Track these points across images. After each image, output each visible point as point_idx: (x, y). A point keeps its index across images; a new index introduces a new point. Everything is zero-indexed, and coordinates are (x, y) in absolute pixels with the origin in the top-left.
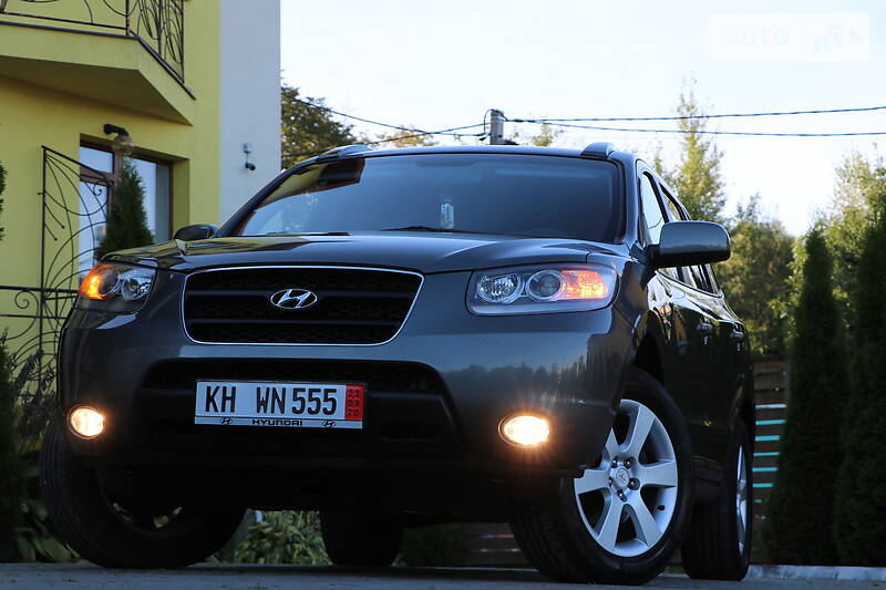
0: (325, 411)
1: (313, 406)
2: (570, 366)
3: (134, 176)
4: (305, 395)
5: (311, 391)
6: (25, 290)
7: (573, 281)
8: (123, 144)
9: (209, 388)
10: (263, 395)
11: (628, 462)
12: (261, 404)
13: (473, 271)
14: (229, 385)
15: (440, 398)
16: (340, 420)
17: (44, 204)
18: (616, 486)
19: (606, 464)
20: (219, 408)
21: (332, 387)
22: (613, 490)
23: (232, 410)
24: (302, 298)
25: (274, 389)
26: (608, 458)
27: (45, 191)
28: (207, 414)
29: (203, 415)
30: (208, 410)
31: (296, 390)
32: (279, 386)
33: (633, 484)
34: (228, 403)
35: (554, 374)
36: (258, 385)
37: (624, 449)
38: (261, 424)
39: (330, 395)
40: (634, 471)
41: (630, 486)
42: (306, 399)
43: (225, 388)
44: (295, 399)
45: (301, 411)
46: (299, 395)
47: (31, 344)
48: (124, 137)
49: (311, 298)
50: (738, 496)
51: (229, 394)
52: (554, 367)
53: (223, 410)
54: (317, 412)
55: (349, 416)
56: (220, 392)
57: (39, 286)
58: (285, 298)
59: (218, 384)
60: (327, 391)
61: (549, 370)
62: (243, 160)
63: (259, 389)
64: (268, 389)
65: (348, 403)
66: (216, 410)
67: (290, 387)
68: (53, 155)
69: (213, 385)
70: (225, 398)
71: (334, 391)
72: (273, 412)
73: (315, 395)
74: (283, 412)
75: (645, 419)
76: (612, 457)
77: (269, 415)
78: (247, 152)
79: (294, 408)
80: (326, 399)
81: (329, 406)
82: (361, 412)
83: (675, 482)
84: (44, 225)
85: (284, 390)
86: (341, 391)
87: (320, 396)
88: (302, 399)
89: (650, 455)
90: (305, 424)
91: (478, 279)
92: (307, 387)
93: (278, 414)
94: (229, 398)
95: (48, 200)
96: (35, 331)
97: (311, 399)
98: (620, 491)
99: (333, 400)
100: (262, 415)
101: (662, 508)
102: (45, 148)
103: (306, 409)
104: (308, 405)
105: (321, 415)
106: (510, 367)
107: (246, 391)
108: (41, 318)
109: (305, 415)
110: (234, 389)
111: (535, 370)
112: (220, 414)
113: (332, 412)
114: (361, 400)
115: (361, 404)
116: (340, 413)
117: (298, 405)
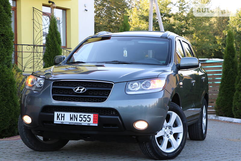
0: (88, 121)
1: (85, 119)
2: (154, 104)
3: (55, 18)
4: (83, 116)
5: (84, 115)
6: (29, 45)
7: (154, 83)
8: (53, 6)
9: (58, 114)
10: (72, 116)
11: (170, 127)
12: (71, 118)
13: (127, 82)
14: (63, 113)
15: (118, 117)
16: (92, 123)
17: (34, 22)
18: (166, 134)
19: (163, 129)
21: (90, 114)
22: (166, 135)
23: (64, 120)
24: (82, 90)
25: (74, 115)
26: (164, 127)
27: (34, 19)
29: (56, 121)
30: (57, 119)
31: (80, 115)
32: (76, 114)
33: (171, 133)
34: (63, 118)
35: (149, 107)
36: (70, 113)
37: (169, 124)
38: (71, 124)
39: (89, 117)
40: (171, 130)
41: (170, 134)
42: (83, 118)
43: (62, 114)
44: (80, 117)
46: (81, 116)
47: (31, 59)
48: (54, 4)
49: (84, 89)
50: (203, 118)
51: (63, 116)
52: (149, 105)
53: (61, 120)
54: (86, 121)
55: (94, 122)
56: (61, 115)
57: (33, 44)
58: (78, 89)
59: (60, 113)
60: (88, 116)
61: (148, 106)
62: (84, 8)
63: (70, 115)
64: (73, 115)
65: (94, 119)
66: (60, 120)
67: (79, 114)
68: (35, 9)
69: (59, 113)
70: (62, 117)
71: (90, 116)
72: (74, 121)
73: (85, 117)
74: (77, 121)
75: (174, 116)
76: (165, 127)
77: (73, 121)
78: (85, 6)
79: (80, 120)
81: (89, 119)
82: (97, 122)
83: (182, 131)
84: (34, 28)
85: (77, 115)
86: (92, 116)
87: (87, 117)
88: (82, 118)
89: (176, 125)
90: (83, 124)
91: (129, 84)
92: (83, 114)
93: (75, 121)
94: (63, 117)
95: (34, 21)
96: (32, 55)
97: (84, 118)
98: (168, 135)
100: (71, 121)
101: (179, 138)
102: (34, 8)
103: (83, 120)
104: (83, 119)
105: (87, 122)
106: (138, 106)
107: (67, 115)
108: (34, 52)
109: (83, 122)
110: (64, 114)
111: (144, 106)
112: (60, 121)
113: (90, 121)
114: (97, 118)
115: (97, 119)
116: (92, 121)
117: (81, 119)
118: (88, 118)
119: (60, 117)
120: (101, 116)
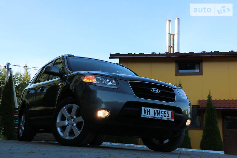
1: (165, 115)
4: (163, 112)
5: (165, 112)
9: (145, 109)
10: (155, 112)
12: (155, 114)
14: (149, 109)
15: (183, 115)
20: (147, 114)
21: (169, 111)
23: (149, 115)
25: (157, 110)
28: (144, 115)
29: (143, 115)
30: (144, 114)
31: (162, 111)
32: (159, 110)
34: (149, 113)
36: (155, 109)
38: (155, 118)
43: (148, 109)
44: (162, 113)
45: (163, 116)
46: (162, 112)
51: (149, 111)
53: (148, 114)
55: (171, 118)
56: (147, 110)
59: (147, 108)
60: (167, 112)
63: (154, 110)
65: (171, 115)
66: (146, 114)
67: (161, 110)
69: (146, 108)
70: (148, 112)
73: (165, 113)
77: (156, 116)
80: (167, 114)
81: (168, 115)
82: (174, 117)
88: (163, 113)
90: (164, 119)
92: (164, 111)
93: (158, 116)
97: (165, 114)
105: (166, 117)
107: (152, 110)
109: (163, 117)
112: (147, 115)
113: (168, 117)
114: (173, 114)
116: (170, 117)
117: (162, 114)
119: (146, 111)
120: (175, 114)
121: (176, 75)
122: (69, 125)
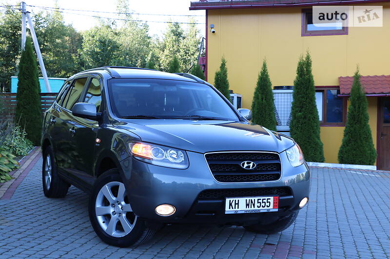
0: (267, 206)
1: (263, 204)
4: (261, 201)
5: (263, 199)
9: (230, 201)
10: (248, 202)
12: (247, 205)
14: (237, 199)
15: (293, 197)
16: (271, 209)
23: (238, 208)
24: (251, 165)
25: (251, 200)
29: (228, 210)
30: (230, 208)
31: (258, 200)
32: (253, 199)
34: (237, 205)
36: (246, 199)
38: (247, 212)
39: (269, 201)
42: (261, 202)
44: (258, 203)
51: (237, 202)
53: (235, 208)
54: (264, 207)
55: (274, 207)
56: (234, 201)
59: (233, 199)
60: (268, 199)
64: (249, 200)
65: (274, 203)
66: (233, 208)
67: (256, 199)
69: (232, 199)
70: (235, 204)
71: (270, 199)
77: (250, 209)
79: (258, 207)
81: (268, 204)
82: (277, 206)
86: (272, 199)
87: (265, 201)
88: (260, 203)
90: (261, 211)
92: (262, 198)
93: (253, 208)
97: (263, 202)
99: (270, 202)
100: (248, 209)
103: (261, 206)
105: (266, 208)
107: (242, 201)
109: (261, 208)
112: (234, 210)
114: (278, 201)
115: (278, 203)
116: (271, 206)
117: (259, 205)
118: (267, 202)
120: (281, 198)
121: (303, 35)
122: (115, 214)
